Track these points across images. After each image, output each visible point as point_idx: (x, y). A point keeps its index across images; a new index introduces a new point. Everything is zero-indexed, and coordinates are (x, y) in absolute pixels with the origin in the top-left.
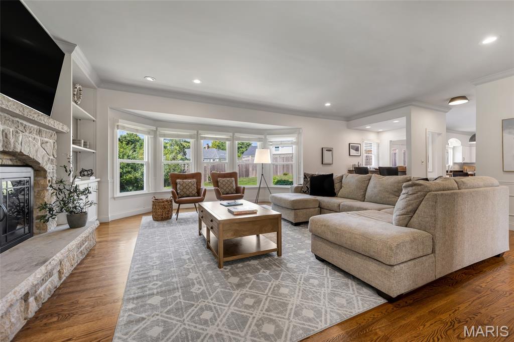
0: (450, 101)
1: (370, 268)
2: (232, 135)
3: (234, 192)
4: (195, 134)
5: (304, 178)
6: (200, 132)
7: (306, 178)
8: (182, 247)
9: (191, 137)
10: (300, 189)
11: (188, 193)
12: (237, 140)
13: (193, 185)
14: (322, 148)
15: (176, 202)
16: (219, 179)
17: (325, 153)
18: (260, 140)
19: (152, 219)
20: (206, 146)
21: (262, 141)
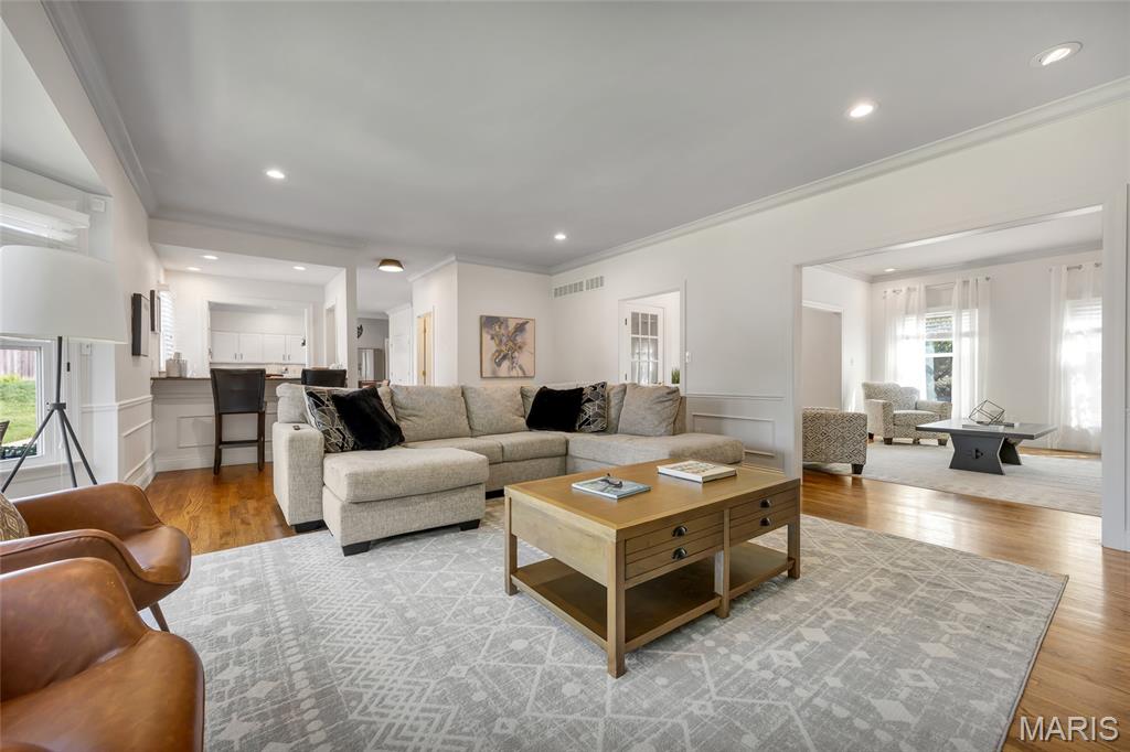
0: (381, 264)
14: (135, 297)
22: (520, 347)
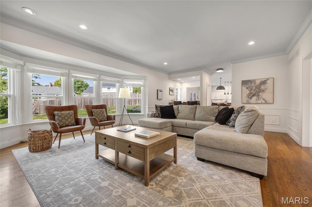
0: (217, 71)
1: (249, 161)
2: (99, 77)
3: (106, 120)
4: (67, 73)
5: (156, 108)
6: (71, 71)
7: (157, 108)
8: (90, 174)
9: (62, 75)
10: (154, 115)
11: (67, 123)
12: (101, 81)
13: (72, 115)
14: (158, 90)
15: (54, 132)
16: (93, 110)
17: (159, 92)
18: (118, 82)
19: (29, 151)
20: (50, 85)
21: (120, 83)
22: (263, 91)
